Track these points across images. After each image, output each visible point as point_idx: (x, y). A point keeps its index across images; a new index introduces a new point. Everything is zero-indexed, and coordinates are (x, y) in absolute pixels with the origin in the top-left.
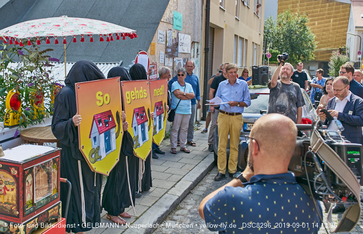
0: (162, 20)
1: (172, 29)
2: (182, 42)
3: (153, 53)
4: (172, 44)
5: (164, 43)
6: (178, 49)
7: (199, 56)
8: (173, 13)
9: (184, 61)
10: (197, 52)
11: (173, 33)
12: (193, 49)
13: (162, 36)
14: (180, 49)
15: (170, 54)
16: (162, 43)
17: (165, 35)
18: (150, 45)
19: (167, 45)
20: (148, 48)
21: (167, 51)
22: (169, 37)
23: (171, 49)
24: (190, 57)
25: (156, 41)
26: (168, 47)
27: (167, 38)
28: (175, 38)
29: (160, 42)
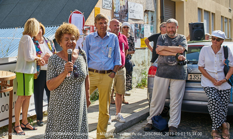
2: (133, 9)
4: (119, 10)
5: (111, 9)
6: (128, 15)
7: (155, 23)
9: (136, 25)
10: (152, 19)
11: (122, 1)
12: (146, 17)
13: (106, 3)
14: (130, 15)
15: (119, 18)
16: (107, 8)
17: (111, 2)
18: (94, 10)
19: (114, 11)
20: (91, 12)
21: (114, 16)
22: (116, 4)
23: (119, 14)
24: (143, 23)
25: (101, 6)
26: (115, 13)
27: (114, 5)
28: (123, 6)
29: (105, 8)
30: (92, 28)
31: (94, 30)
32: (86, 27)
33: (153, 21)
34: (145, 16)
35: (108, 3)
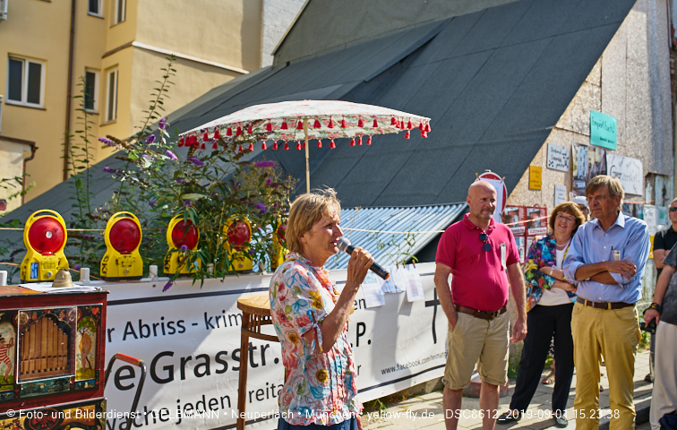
0: (559, 125)
1: (588, 144)
2: (618, 171)
3: (535, 186)
4: (586, 172)
5: (565, 169)
8: (588, 114)
10: (664, 194)
11: (593, 153)
12: (649, 188)
13: (557, 155)
16: (559, 168)
17: (568, 155)
18: (527, 171)
19: (575, 174)
20: (520, 175)
21: (574, 186)
22: (579, 159)
23: (586, 182)
24: (642, 202)
25: (544, 164)
26: (576, 178)
27: (574, 160)
28: (596, 163)
29: (554, 168)
30: (522, 211)
31: (528, 215)
32: (509, 209)
33: (666, 197)
34: (646, 186)
35: (561, 156)
